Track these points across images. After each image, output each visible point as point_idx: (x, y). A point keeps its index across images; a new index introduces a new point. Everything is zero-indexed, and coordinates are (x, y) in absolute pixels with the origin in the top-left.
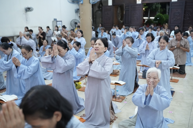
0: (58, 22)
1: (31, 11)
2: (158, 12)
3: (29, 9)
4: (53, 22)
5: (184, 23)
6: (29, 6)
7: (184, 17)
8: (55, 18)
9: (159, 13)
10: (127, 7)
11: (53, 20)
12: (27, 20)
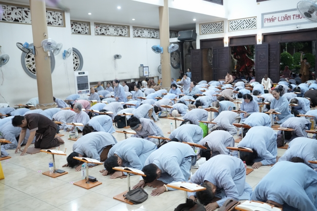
0: (144, 68)
1: (119, 58)
2: (285, 50)
3: (118, 56)
4: (139, 67)
5: (269, 66)
6: (118, 54)
7: (269, 59)
8: (142, 64)
9: (286, 52)
10: (215, 51)
11: (139, 65)
12: (115, 67)
